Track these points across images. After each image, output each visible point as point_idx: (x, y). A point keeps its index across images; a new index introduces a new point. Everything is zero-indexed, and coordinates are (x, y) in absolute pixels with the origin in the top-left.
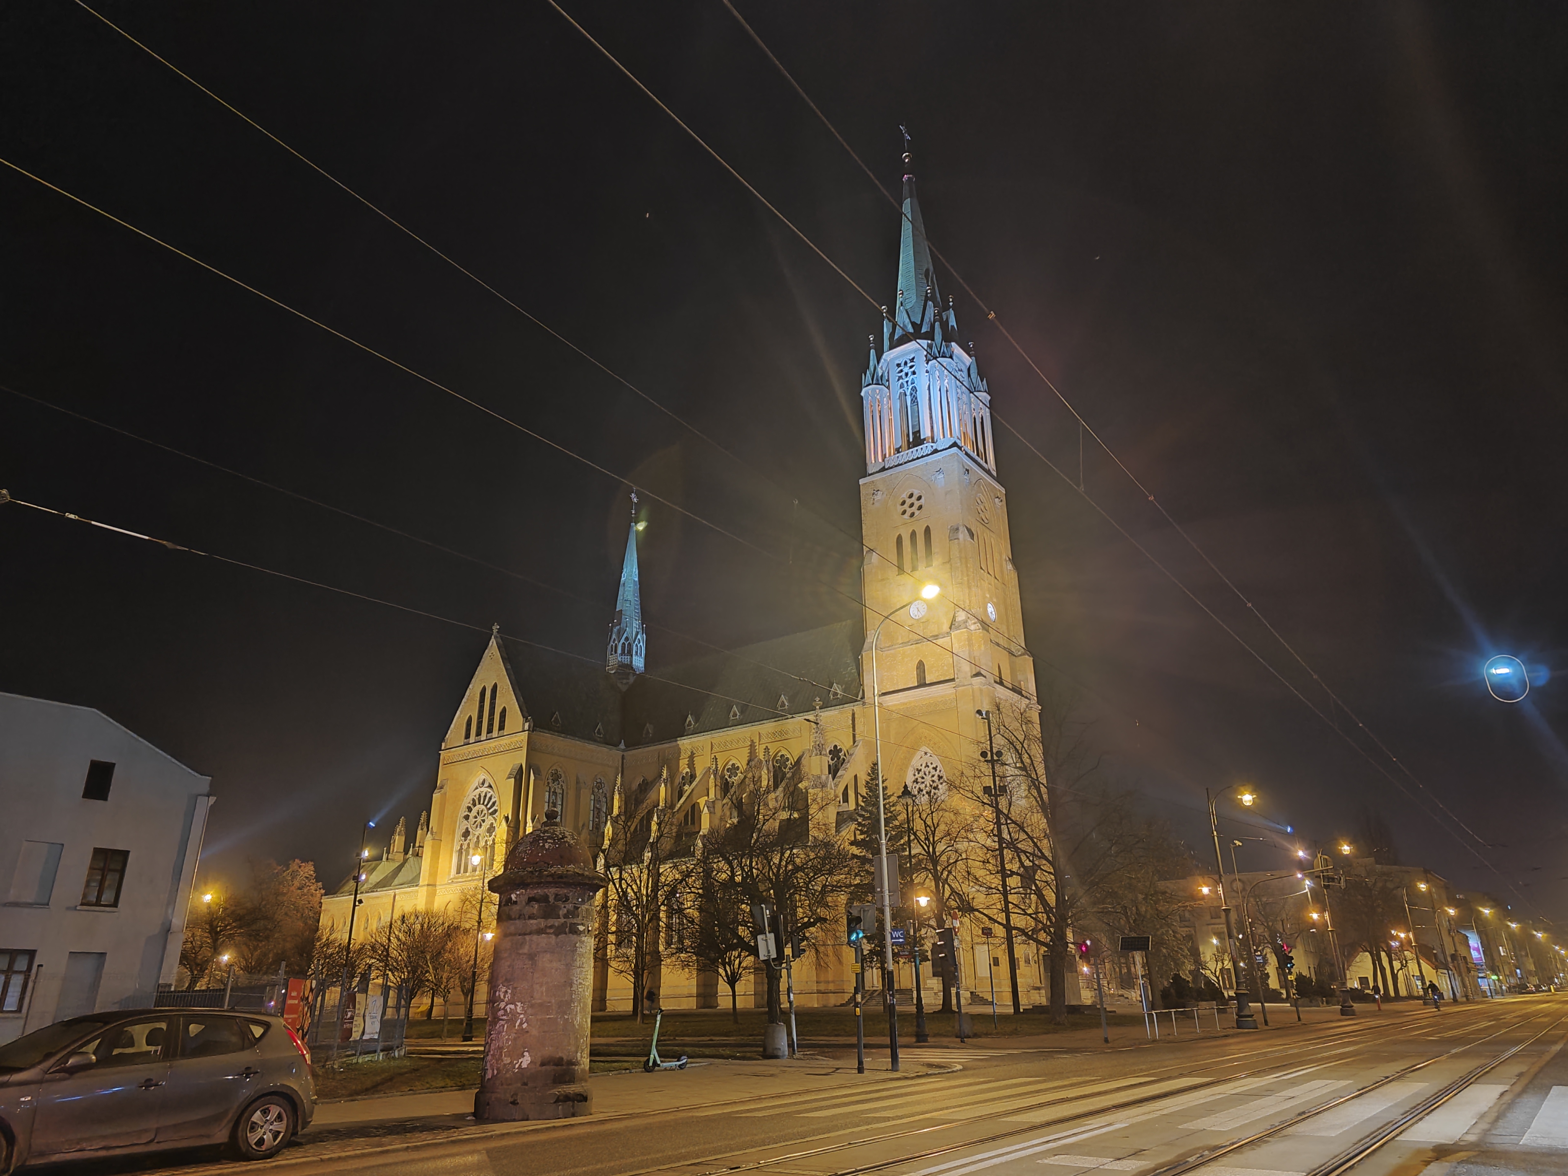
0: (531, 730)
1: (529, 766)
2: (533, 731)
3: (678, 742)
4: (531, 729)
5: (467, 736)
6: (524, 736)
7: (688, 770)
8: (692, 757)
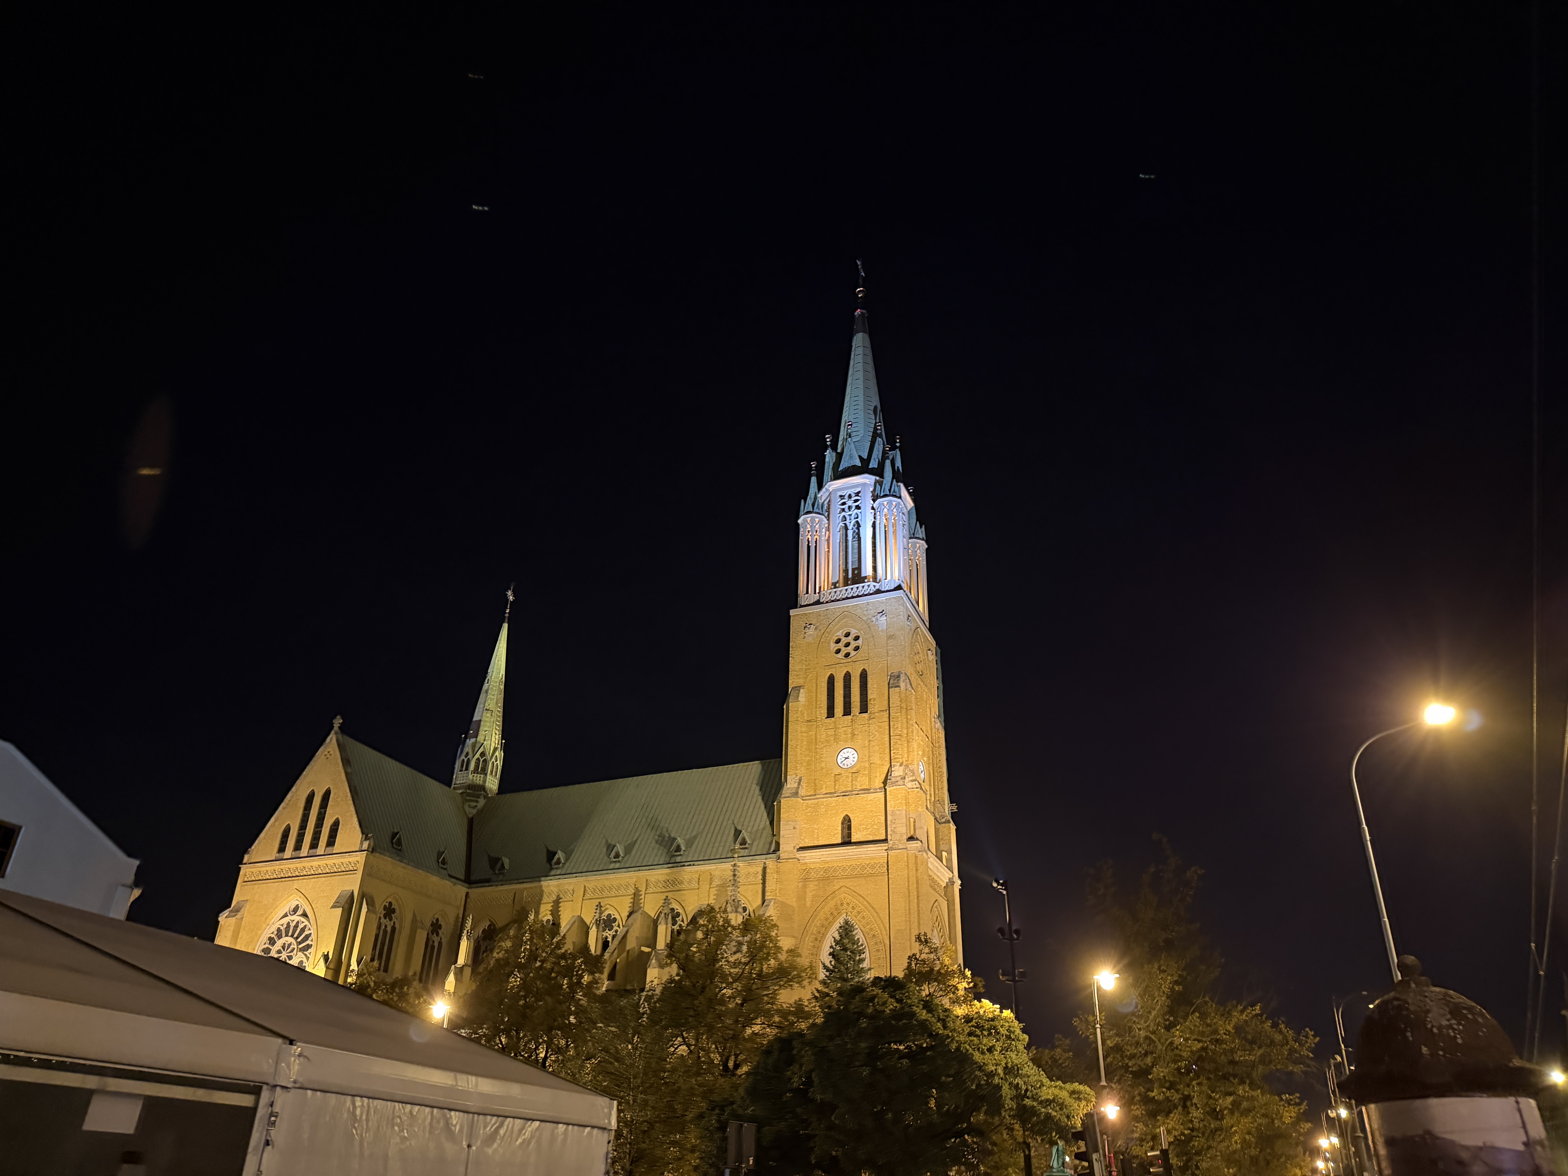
0: (372, 850)
1: (363, 895)
2: (372, 852)
3: (542, 883)
4: (370, 850)
5: (282, 849)
6: (361, 858)
7: (550, 917)
8: (557, 903)
